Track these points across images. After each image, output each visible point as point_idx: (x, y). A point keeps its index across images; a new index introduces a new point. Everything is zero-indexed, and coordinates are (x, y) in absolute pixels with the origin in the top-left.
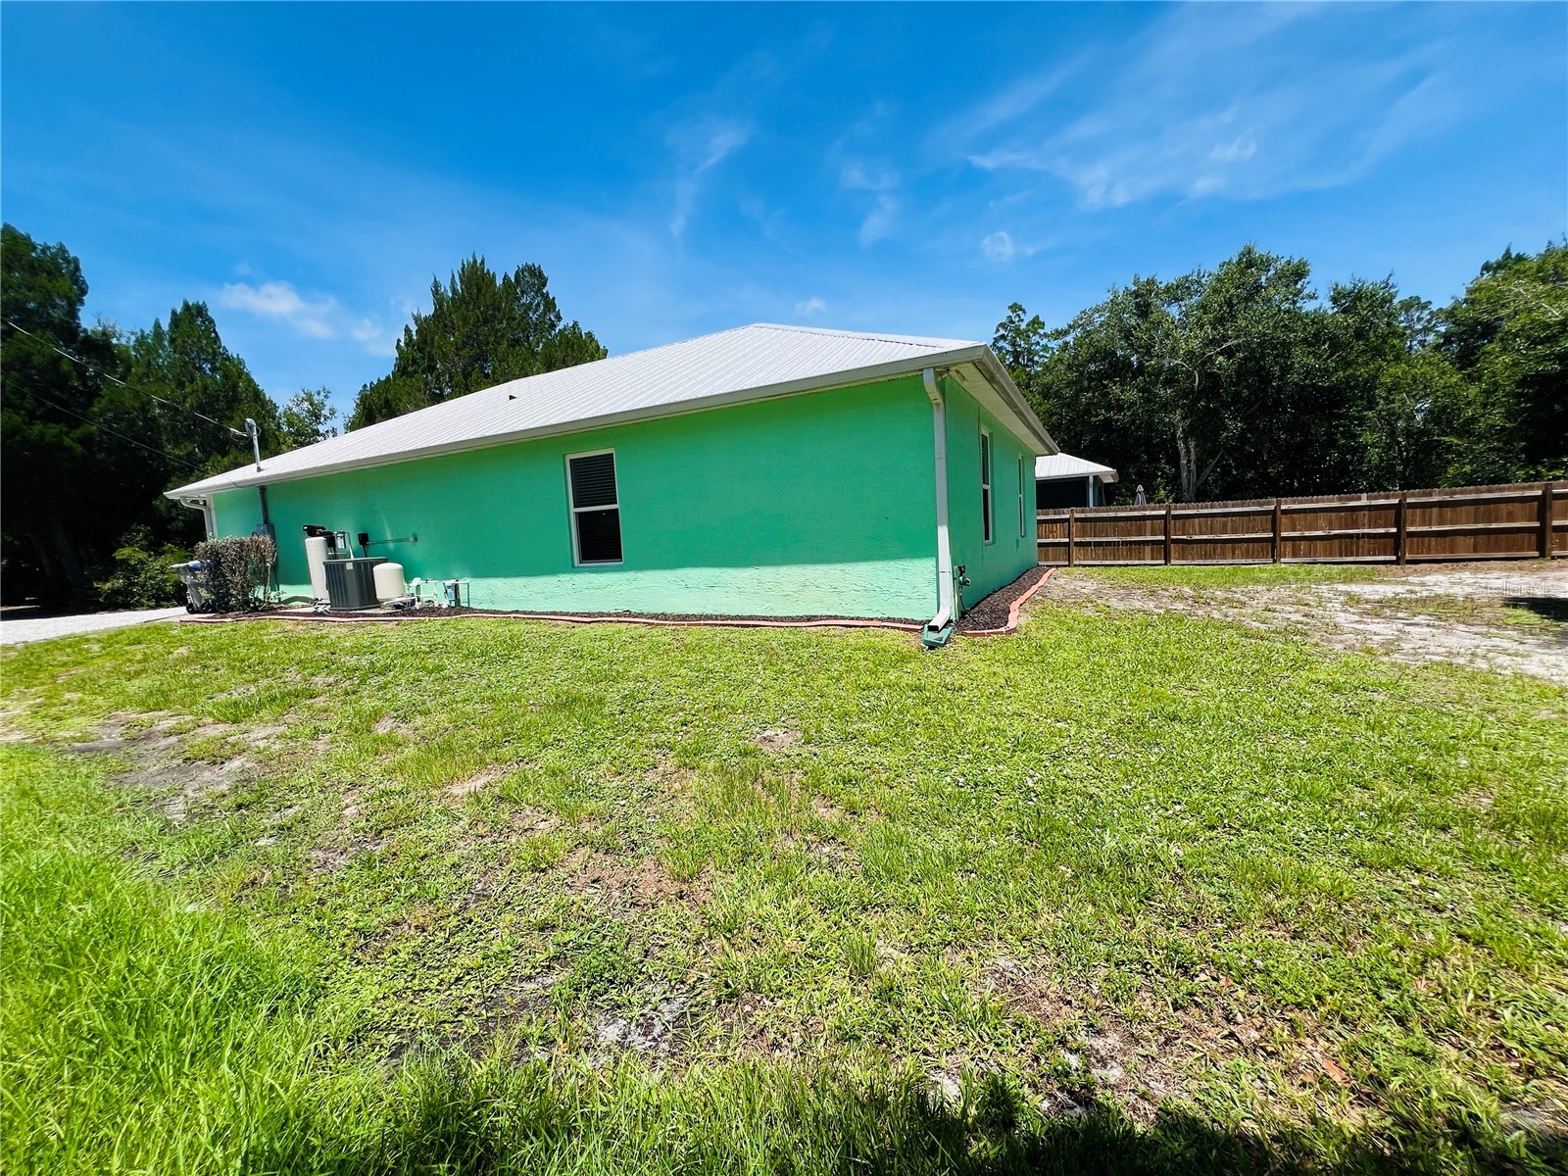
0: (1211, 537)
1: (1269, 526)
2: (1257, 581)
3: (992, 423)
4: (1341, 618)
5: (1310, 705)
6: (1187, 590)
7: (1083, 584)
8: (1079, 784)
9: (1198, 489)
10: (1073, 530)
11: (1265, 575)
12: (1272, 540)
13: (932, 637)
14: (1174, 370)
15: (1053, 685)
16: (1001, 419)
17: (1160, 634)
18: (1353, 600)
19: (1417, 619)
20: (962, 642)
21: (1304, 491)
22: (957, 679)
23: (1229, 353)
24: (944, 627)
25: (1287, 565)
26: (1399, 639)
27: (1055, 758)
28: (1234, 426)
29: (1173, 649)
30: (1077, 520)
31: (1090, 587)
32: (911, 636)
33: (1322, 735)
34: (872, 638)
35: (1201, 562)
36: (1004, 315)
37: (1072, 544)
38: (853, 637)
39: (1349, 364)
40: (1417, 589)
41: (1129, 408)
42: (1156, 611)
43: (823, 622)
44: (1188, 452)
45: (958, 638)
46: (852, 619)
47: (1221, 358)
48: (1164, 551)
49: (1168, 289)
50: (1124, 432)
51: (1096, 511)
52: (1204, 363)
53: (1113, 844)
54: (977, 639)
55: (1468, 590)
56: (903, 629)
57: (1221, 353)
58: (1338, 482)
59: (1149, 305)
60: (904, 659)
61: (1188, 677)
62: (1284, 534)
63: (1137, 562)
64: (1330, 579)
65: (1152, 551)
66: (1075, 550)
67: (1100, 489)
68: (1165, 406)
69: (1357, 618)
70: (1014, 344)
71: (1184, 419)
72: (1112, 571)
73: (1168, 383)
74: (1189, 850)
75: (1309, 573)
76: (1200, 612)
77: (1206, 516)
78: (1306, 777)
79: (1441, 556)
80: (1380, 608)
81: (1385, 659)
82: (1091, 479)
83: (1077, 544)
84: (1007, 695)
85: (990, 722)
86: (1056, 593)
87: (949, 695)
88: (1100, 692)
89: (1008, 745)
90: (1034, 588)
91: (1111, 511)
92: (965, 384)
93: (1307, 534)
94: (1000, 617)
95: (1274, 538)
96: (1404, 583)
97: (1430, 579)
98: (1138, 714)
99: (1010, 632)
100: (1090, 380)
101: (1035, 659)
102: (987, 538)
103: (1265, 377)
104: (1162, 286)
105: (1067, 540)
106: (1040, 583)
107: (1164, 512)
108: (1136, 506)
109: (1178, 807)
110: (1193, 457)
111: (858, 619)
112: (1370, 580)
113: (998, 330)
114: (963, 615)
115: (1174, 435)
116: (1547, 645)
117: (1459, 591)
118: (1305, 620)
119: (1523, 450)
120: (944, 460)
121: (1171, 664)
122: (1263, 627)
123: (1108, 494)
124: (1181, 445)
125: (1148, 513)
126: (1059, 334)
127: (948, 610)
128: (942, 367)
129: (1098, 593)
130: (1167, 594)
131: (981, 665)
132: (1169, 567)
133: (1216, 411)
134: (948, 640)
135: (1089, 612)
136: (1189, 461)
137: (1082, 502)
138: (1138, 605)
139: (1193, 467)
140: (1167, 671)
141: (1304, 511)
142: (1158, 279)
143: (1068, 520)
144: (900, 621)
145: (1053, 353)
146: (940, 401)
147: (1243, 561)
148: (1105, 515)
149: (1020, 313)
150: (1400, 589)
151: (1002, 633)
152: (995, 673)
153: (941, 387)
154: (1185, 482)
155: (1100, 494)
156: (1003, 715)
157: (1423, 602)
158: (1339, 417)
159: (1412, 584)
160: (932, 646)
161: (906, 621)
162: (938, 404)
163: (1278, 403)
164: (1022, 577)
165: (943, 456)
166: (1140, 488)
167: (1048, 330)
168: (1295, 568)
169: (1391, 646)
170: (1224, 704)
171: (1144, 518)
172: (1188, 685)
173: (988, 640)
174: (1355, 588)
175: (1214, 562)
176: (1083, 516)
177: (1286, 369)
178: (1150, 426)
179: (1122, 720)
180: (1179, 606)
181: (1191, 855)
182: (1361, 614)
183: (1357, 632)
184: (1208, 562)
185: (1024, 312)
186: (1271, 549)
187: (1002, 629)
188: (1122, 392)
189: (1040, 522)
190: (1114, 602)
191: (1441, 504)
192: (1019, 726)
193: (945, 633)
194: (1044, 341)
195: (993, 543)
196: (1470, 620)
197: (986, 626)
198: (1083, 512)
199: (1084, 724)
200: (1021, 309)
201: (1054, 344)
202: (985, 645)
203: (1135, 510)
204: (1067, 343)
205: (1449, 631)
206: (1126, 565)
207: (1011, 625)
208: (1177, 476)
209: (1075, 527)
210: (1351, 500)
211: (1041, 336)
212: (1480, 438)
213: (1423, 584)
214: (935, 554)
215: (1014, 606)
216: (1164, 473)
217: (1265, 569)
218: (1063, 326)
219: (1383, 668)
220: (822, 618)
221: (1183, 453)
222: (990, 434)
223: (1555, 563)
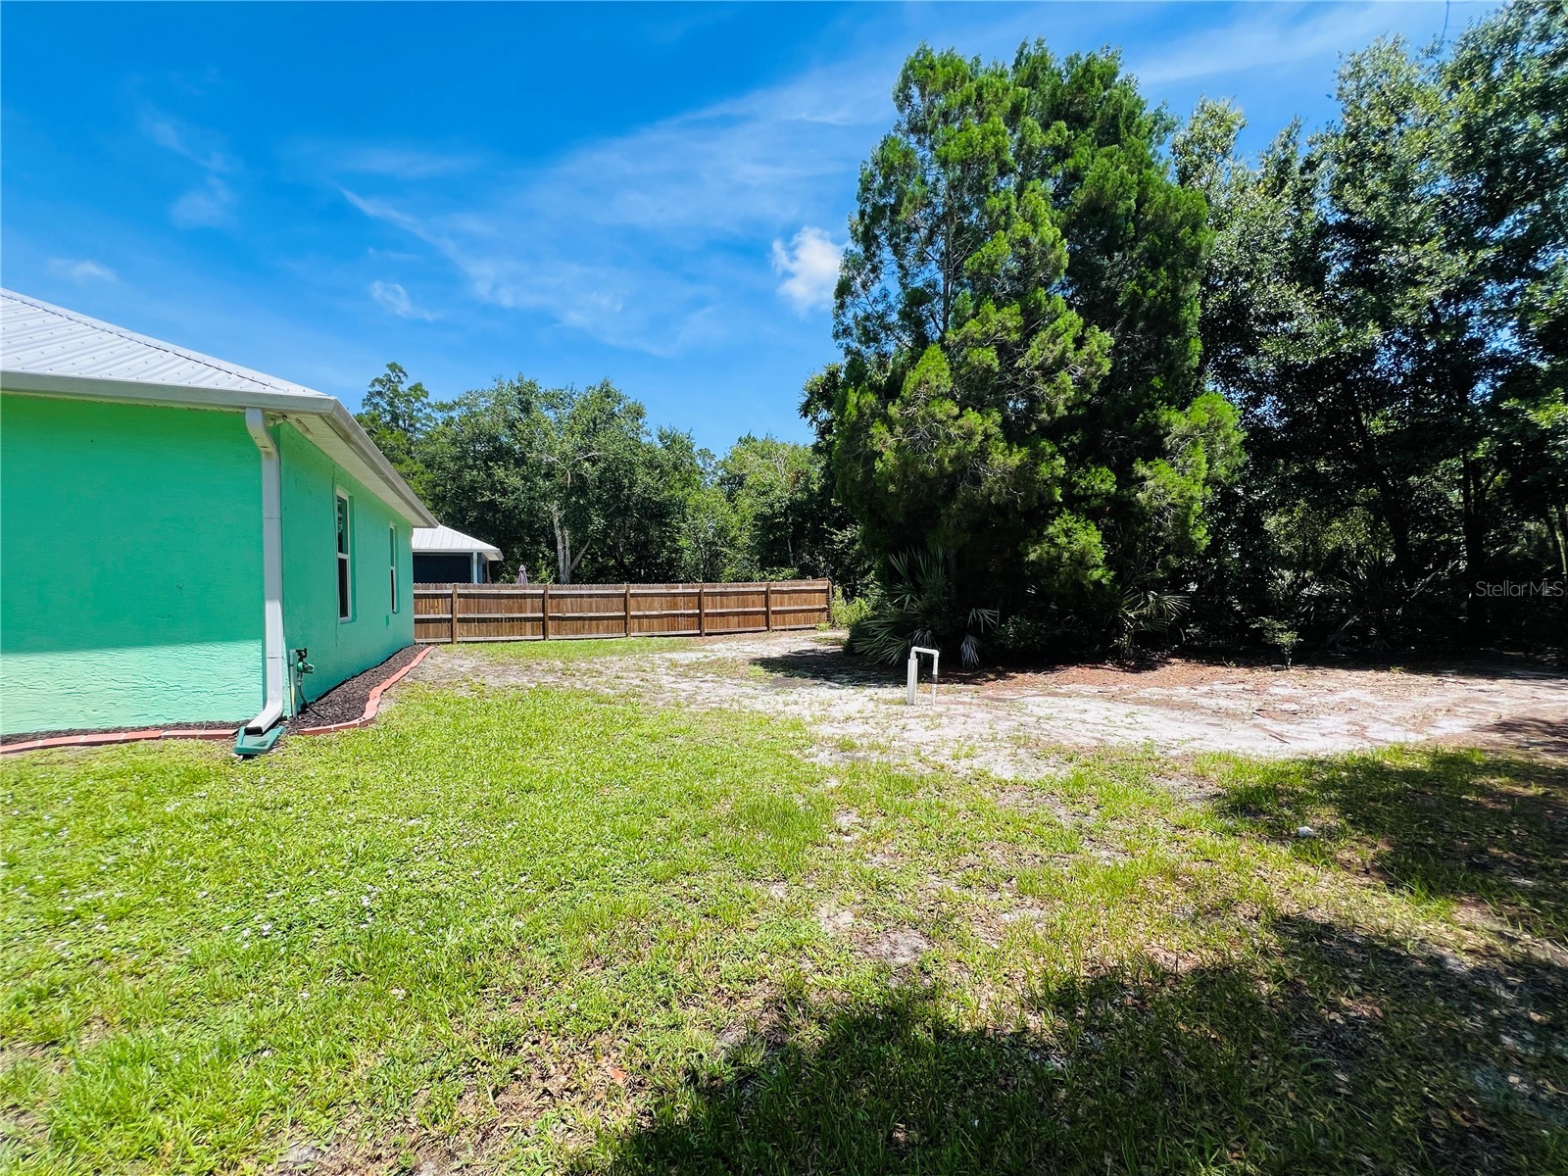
0: (581, 615)
1: (622, 606)
2: (613, 653)
3: (350, 484)
4: (665, 680)
5: (634, 756)
6: (558, 664)
7: (462, 663)
8: (426, 886)
9: (573, 572)
10: (456, 606)
11: (619, 647)
12: (624, 618)
13: (251, 742)
14: (551, 466)
15: (410, 778)
16: (365, 483)
17: (528, 708)
18: (674, 664)
19: (708, 677)
20: (296, 742)
21: (646, 580)
22: (285, 791)
23: (594, 461)
24: (273, 727)
25: (635, 639)
26: (696, 693)
27: (401, 862)
28: (598, 522)
29: (537, 722)
30: (460, 596)
31: (468, 664)
32: (215, 746)
33: (641, 781)
34: (143, 755)
35: (573, 637)
36: (382, 372)
37: (455, 620)
38: (100, 761)
39: (671, 488)
40: (709, 654)
41: (513, 493)
42: (529, 685)
43: (40, 743)
44: (563, 537)
45: (290, 739)
46: (106, 732)
47: (587, 464)
48: (542, 625)
49: (546, 395)
50: (508, 514)
51: (479, 588)
52: (574, 465)
53: (456, 941)
54: (321, 736)
55: (734, 654)
56: (202, 737)
57: (587, 460)
58: (666, 573)
59: (530, 403)
60: (196, 779)
61: (546, 748)
62: (632, 613)
63: (518, 638)
64: (661, 649)
65: (533, 626)
66: (457, 626)
67: (484, 566)
68: (544, 497)
69: (674, 679)
70: (391, 404)
71: (560, 509)
72: (493, 648)
73: (548, 476)
74: (529, 919)
75: (649, 644)
76: (566, 684)
77: (576, 596)
78: (625, 819)
79: (722, 631)
80: (688, 671)
81: (686, 710)
82: (475, 557)
83: (460, 620)
84: (352, 800)
85: (324, 838)
86: (430, 674)
87: (265, 816)
88: (462, 776)
89: (344, 862)
90: (405, 670)
91: (494, 588)
92: (309, 437)
93: (647, 613)
94: (357, 705)
95: (626, 616)
96: (703, 650)
97: (716, 647)
98: (497, 793)
99: (364, 724)
100: (475, 459)
101: (393, 751)
102: (344, 612)
103: (620, 487)
104: (542, 391)
105: (450, 616)
106: (413, 664)
107: (542, 592)
108: (517, 584)
109: (523, 879)
110: (568, 544)
111: (118, 730)
112: (684, 649)
113: (373, 385)
114: (303, 709)
115: (552, 522)
116: (766, 689)
117: (730, 655)
118: (641, 683)
119: (758, 560)
120: (277, 522)
121: (534, 737)
122: (612, 692)
123: (493, 572)
124: (558, 532)
125: (528, 592)
126: (443, 407)
127: (281, 702)
128: (277, 413)
129: (476, 672)
130: (540, 668)
131: (320, 768)
132: (547, 642)
133: (585, 508)
134: (275, 743)
135: (463, 693)
136: (564, 548)
137: (467, 578)
138: (512, 680)
139: (568, 552)
140: (529, 744)
141: (645, 595)
142: (538, 384)
143: (450, 596)
144: (200, 726)
145: (437, 424)
146: (272, 449)
147: (605, 635)
148: (488, 592)
149: (401, 375)
150: (700, 655)
151: (355, 726)
152: (338, 777)
153: (275, 435)
154: (561, 564)
155: (485, 571)
156: (341, 827)
157: (711, 664)
158: (666, 525)
159: (707, 651)
160: (248, 755)
161: (210, 726)
162: (268, 454)
163: (627, 508)
164: (393, 657)
165: (276, 514)
166: (522, 568)
167: (432, 400)
168: (639, 640)
169: (691, 699)
170: (573, 768)
171: (524, 596)
172: (546, 754)
173: (334, 737)
174: (674, 656)
175: (583, 636)
176: (466, 592)
177: (632, 484)
178: (531, 512)
179: (480, 803)
180: (550, 679)
181: (528, 925)
182: (676, 676)
183: (673, 690)
184: (579, 636)
185: (405, 375)
186: (624, 623)
187: (357, 722)
188: (507, 476)
189: (416, 596)
190: (489, 680)
191: (721, 594)
192: (362, 835)
193: (270, 737)
194: (429, 410)
195: (353, 620)
196: (733, 675)
197: (336, 719)
198: (466, 588)
199: (440, 815)
200: (401, 371)
201: (438, 415)
202: (330, 744)
203: (517, 588)
204: (452, 418)
205: (722, 684)
206: (509, 641)
207: (367, 715)
208: (556, 560)
209: (458, 603)
210: (673, 588)
211: (423, 404)
212: (740, 550)
213: (712, 651)
214: (260, 635)
215: (377, 691)
216: (544, 555)
217: (621, 642)
218: (447, 400)
219: (684, 716)
220: (35, 737)
221: (559, 539)
222: (350, 497)
223: (773, 634)
